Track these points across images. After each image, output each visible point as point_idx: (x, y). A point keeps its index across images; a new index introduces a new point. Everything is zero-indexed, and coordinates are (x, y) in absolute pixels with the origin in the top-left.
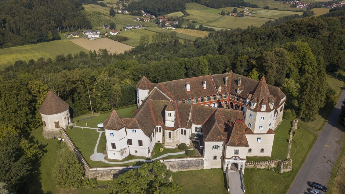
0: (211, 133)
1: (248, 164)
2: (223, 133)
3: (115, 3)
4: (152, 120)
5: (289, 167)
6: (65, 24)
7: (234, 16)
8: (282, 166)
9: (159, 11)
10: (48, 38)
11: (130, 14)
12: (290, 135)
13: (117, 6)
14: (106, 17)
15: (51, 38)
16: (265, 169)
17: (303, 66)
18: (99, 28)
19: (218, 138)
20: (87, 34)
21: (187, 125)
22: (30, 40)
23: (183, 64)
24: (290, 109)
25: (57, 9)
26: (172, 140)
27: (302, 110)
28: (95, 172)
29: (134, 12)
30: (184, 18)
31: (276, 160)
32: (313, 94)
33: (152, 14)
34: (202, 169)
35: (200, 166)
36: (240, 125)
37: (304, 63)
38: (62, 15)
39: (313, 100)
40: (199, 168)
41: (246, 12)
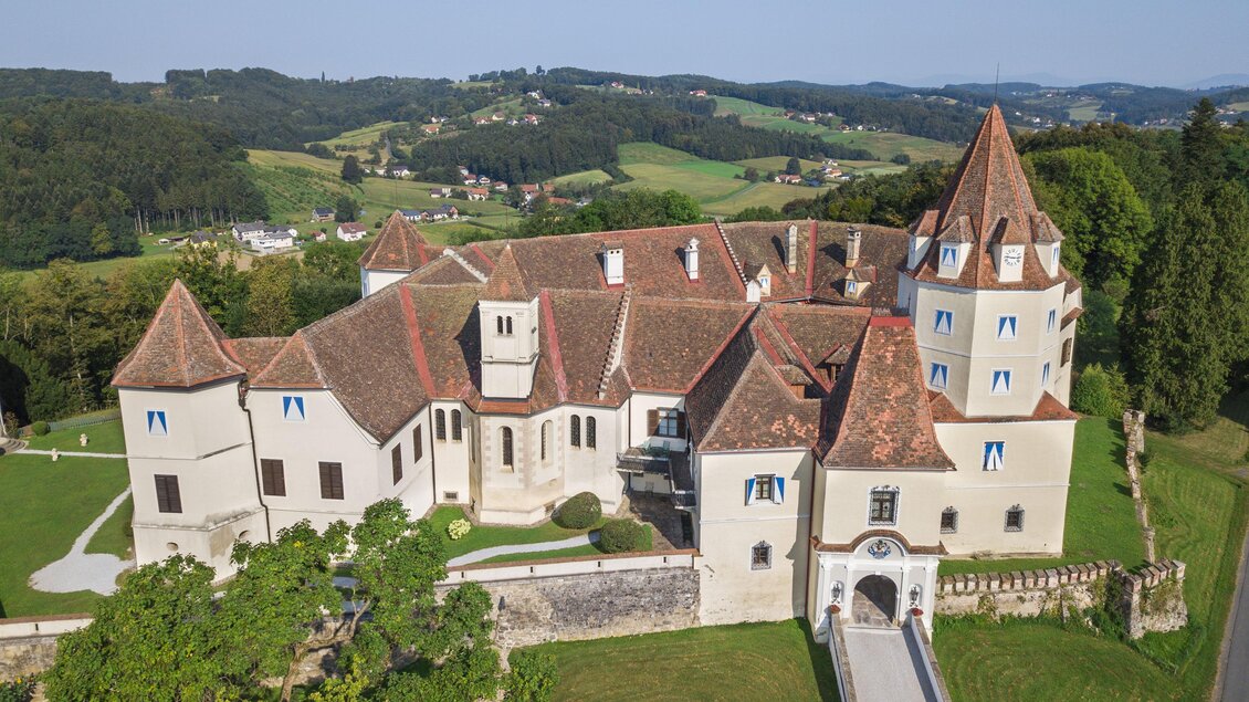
0: (735, 407)
1: (949, 587)
2: (800, 407)
3: (364, 147)
4: (415, 372)
5: (1170, 604)
6: (164, 200)
7: (789, 182)
8: (1136, 598)
9: (523, 166)
10: (93, 249)
11: (416, 179)
12: (1126, 467)
13: (370, 157)
14: (325, 183)
15: (105, 248)
16: (1041, 620)
17: (1100, 241)
18: (296, 217)
19: (773, 429)
20: (246, 236)
21: (604, 390)
22: (19, 256)
23: (596, 218)
24: (1099, 366)
25: (141, 151)
26: (518, 475)
27: (1148, 379)
28: (23, 648)
29: (431, 169)
30: (614, 188)
31: (1099, 568)
32: (1195, 296)
33: (496, 177)
34: (689, 625)
35: (679, 609)
36: (897, 344)
37: (1105, 228)
38: (158, 169)
39: (1198, 324)
40: (669, 618)
41: (831, 173)
